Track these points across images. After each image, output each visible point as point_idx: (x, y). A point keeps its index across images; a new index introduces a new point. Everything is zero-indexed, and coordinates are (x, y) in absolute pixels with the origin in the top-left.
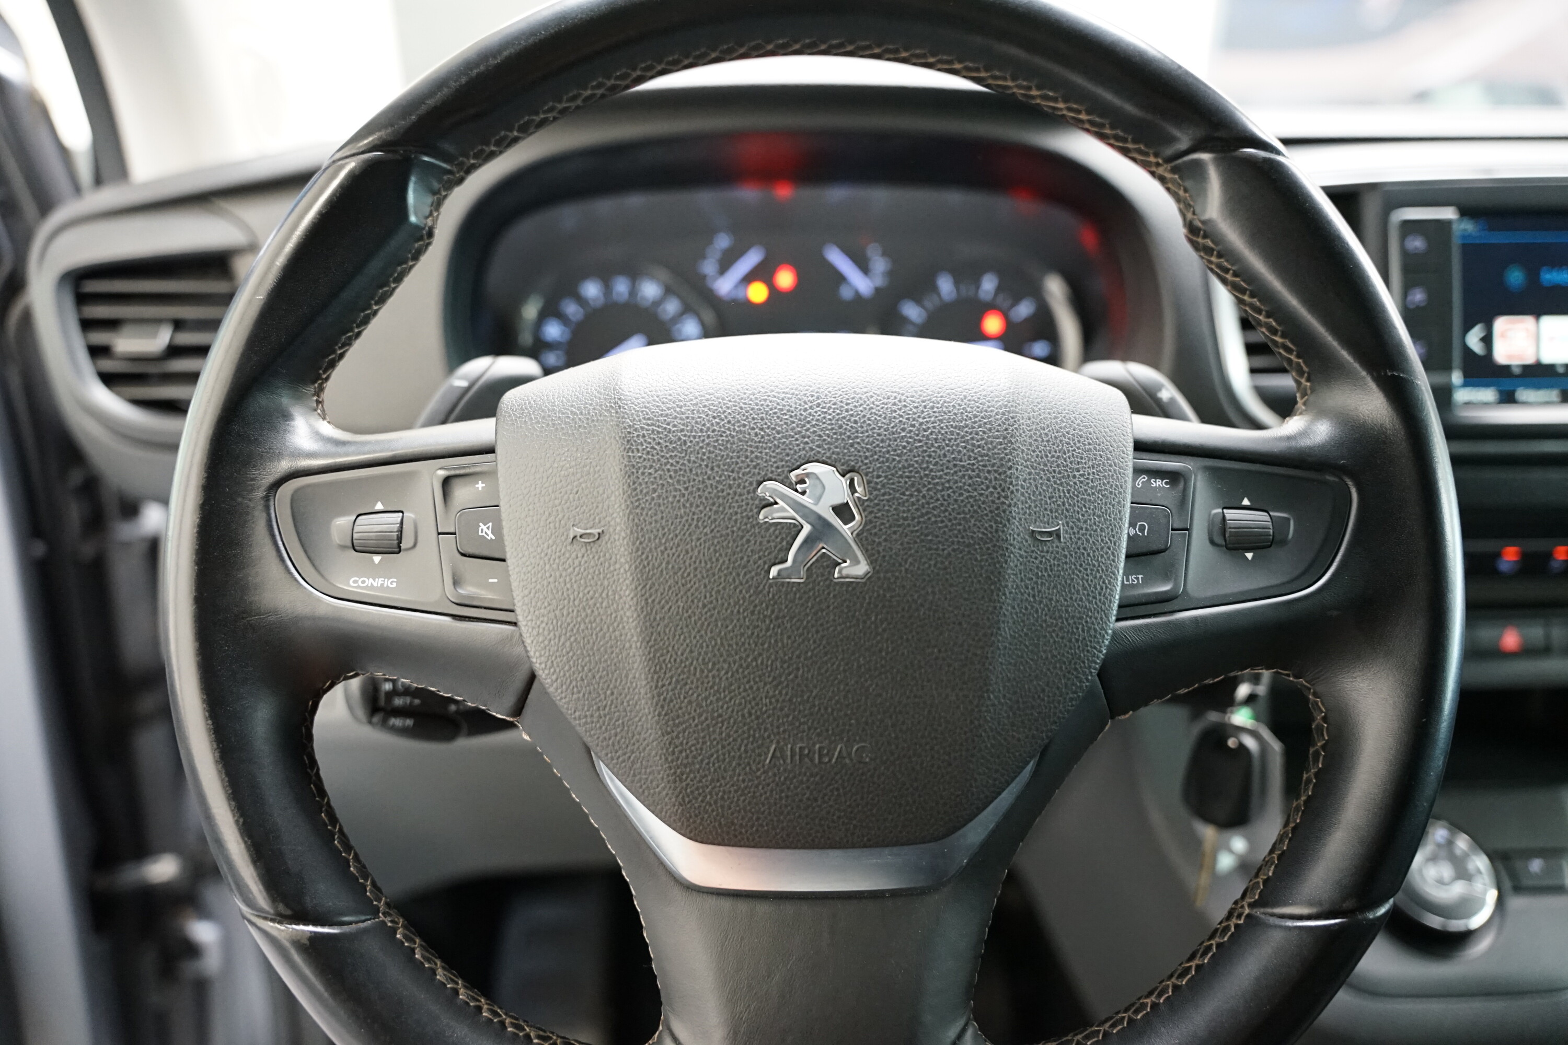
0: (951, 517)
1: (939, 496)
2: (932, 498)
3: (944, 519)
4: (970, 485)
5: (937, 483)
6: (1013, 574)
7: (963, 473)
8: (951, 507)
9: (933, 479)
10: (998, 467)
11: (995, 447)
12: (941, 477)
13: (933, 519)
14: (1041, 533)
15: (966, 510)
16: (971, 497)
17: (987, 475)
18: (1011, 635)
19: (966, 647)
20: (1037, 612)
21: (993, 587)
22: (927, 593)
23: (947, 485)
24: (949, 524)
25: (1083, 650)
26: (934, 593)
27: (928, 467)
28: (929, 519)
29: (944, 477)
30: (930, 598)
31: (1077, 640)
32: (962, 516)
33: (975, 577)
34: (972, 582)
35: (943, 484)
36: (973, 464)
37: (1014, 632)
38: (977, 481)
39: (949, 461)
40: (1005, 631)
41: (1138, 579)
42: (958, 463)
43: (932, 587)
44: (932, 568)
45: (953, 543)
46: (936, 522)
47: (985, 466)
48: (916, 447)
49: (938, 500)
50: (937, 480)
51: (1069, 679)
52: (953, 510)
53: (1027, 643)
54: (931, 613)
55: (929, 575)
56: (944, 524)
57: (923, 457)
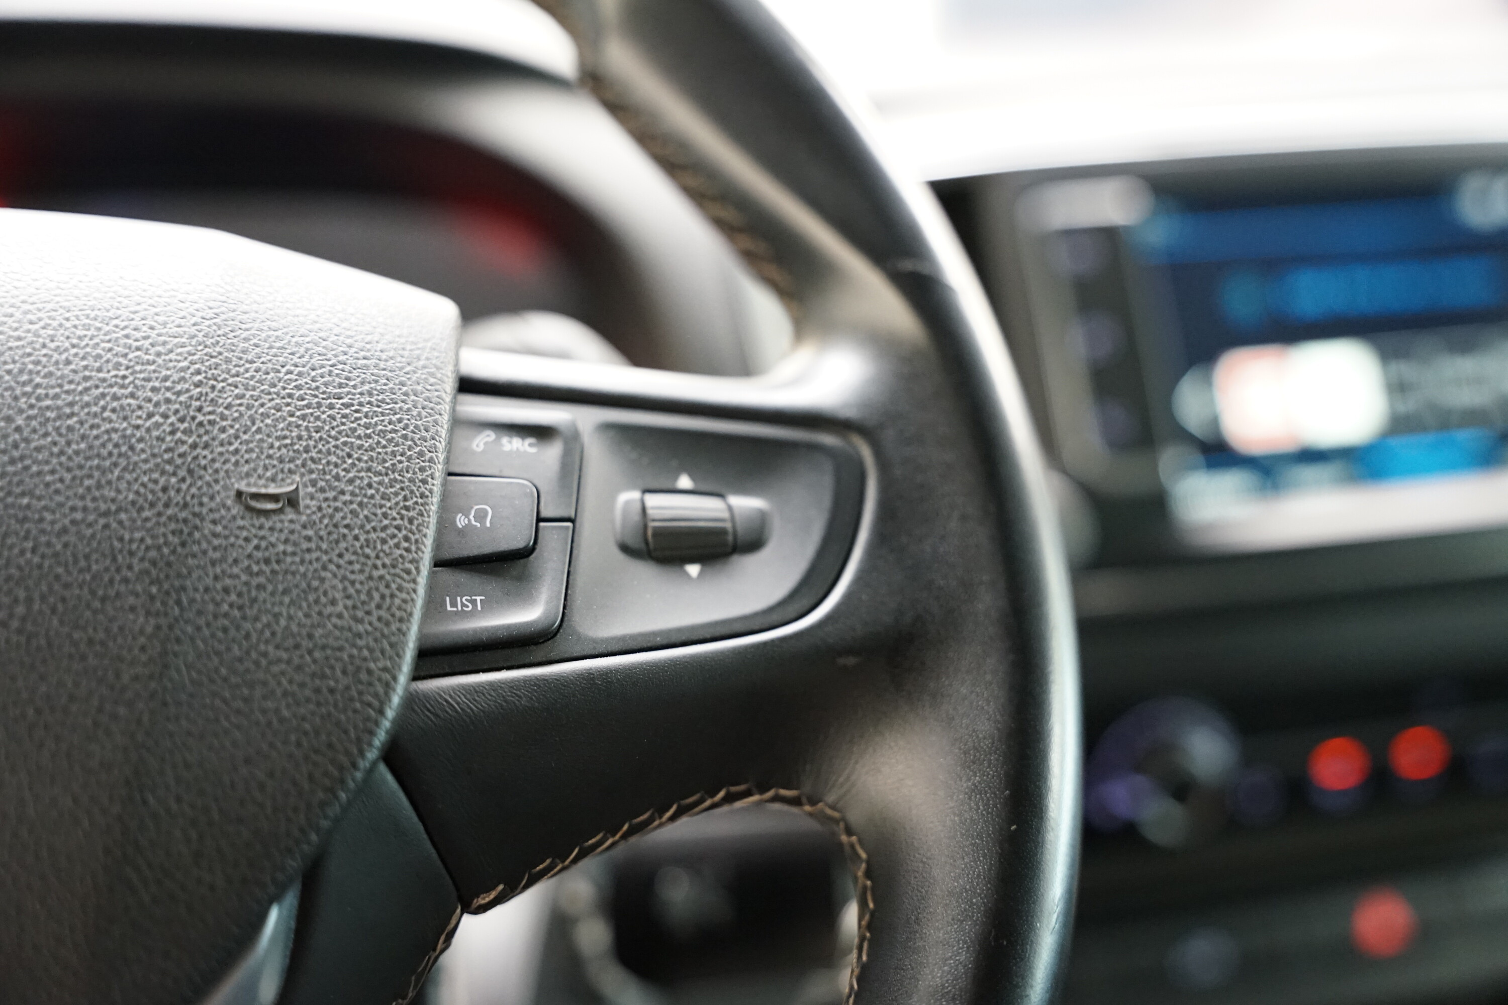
0: (71, 464)
1: (50, 429)
2: (34, 431)
3: (58, 468)
4: (114, 410)
5: (48, 408)
6: (198, 567)
7: (101, 390)
8: (74, 447)
9: (39, 399)
10: (174, 382)
11: (171, 351)
12: (56, 397)
13: (35, 468)
14: (256, 496)
15: (104, 452)
16: (116, 430)
17: (150, 394)
18: (192, 681)
19: (95, 702)
20: (247, 636)
21: (154, 590)
22: (16, 601)
23: (68, 410)
24: (68, 477)
25: (345, 711)
26: (29, 600)
27: (31, 381)
28: (26, 468)
29: (63, 396)
30: (20, 610)
31: (332, 691)
32: (96, 462)
33: (118, 570)
34: (111, 581)
35: (59, 408)
36: (124, 377)
37: (199, 672)
38: (129, 405)
39: (75, 371)
40: (178, 671)
41: (474, 602)
42: (94, 374)
43: (27, 588)
44: (28, 555)
45: (73, 509)
46: (39, 473)
47: (148, 380)
48: (10, 349)
49: (46, 435)
50: (48, 402)
51: (315, 764)
52: (77, 453)
53: (227, 695)
54: (23, 639)
55: (20, 568)
56: (57, 476)
57: (23, 364)
